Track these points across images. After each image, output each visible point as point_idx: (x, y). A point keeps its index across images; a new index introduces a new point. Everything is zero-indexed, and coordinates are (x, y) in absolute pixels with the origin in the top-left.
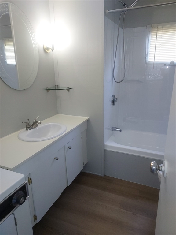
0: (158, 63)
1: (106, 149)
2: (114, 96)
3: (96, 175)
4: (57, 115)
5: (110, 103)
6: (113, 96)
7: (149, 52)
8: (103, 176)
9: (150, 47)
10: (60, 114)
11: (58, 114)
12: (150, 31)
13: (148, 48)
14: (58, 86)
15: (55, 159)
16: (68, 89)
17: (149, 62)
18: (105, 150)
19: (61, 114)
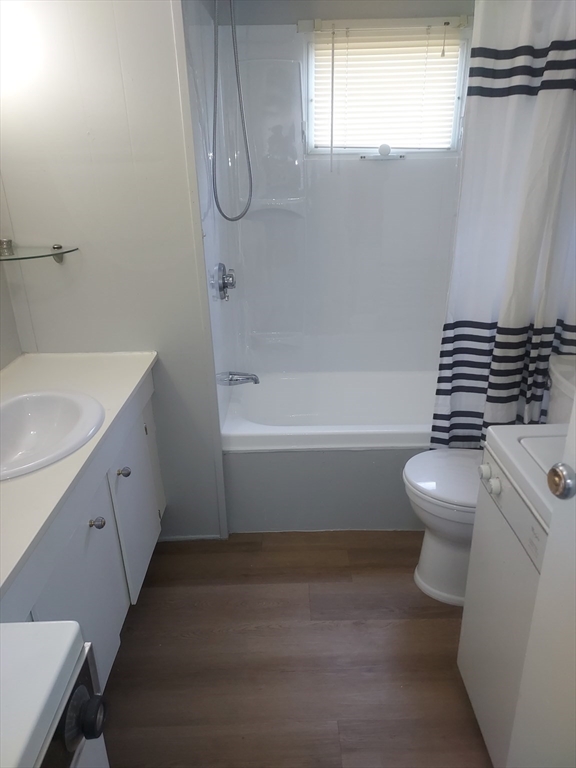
0: (343, 151)
1: (226, 448)
2: (222, 268)
3: (203, 540)
4: (20, 360)
5: (214, 292)
6: (219, 269)
7: (312, 116)
8: (225, 536)
9: (314, 99)
10: (32, 355)
11: (23, 353)
12: (308, 44)
13: (309, 101)
14: (9, 242)
15: (91, 526)
16: (59, 255)
17: (316, 147)
18: (225, 454)
19: (38, 350)
